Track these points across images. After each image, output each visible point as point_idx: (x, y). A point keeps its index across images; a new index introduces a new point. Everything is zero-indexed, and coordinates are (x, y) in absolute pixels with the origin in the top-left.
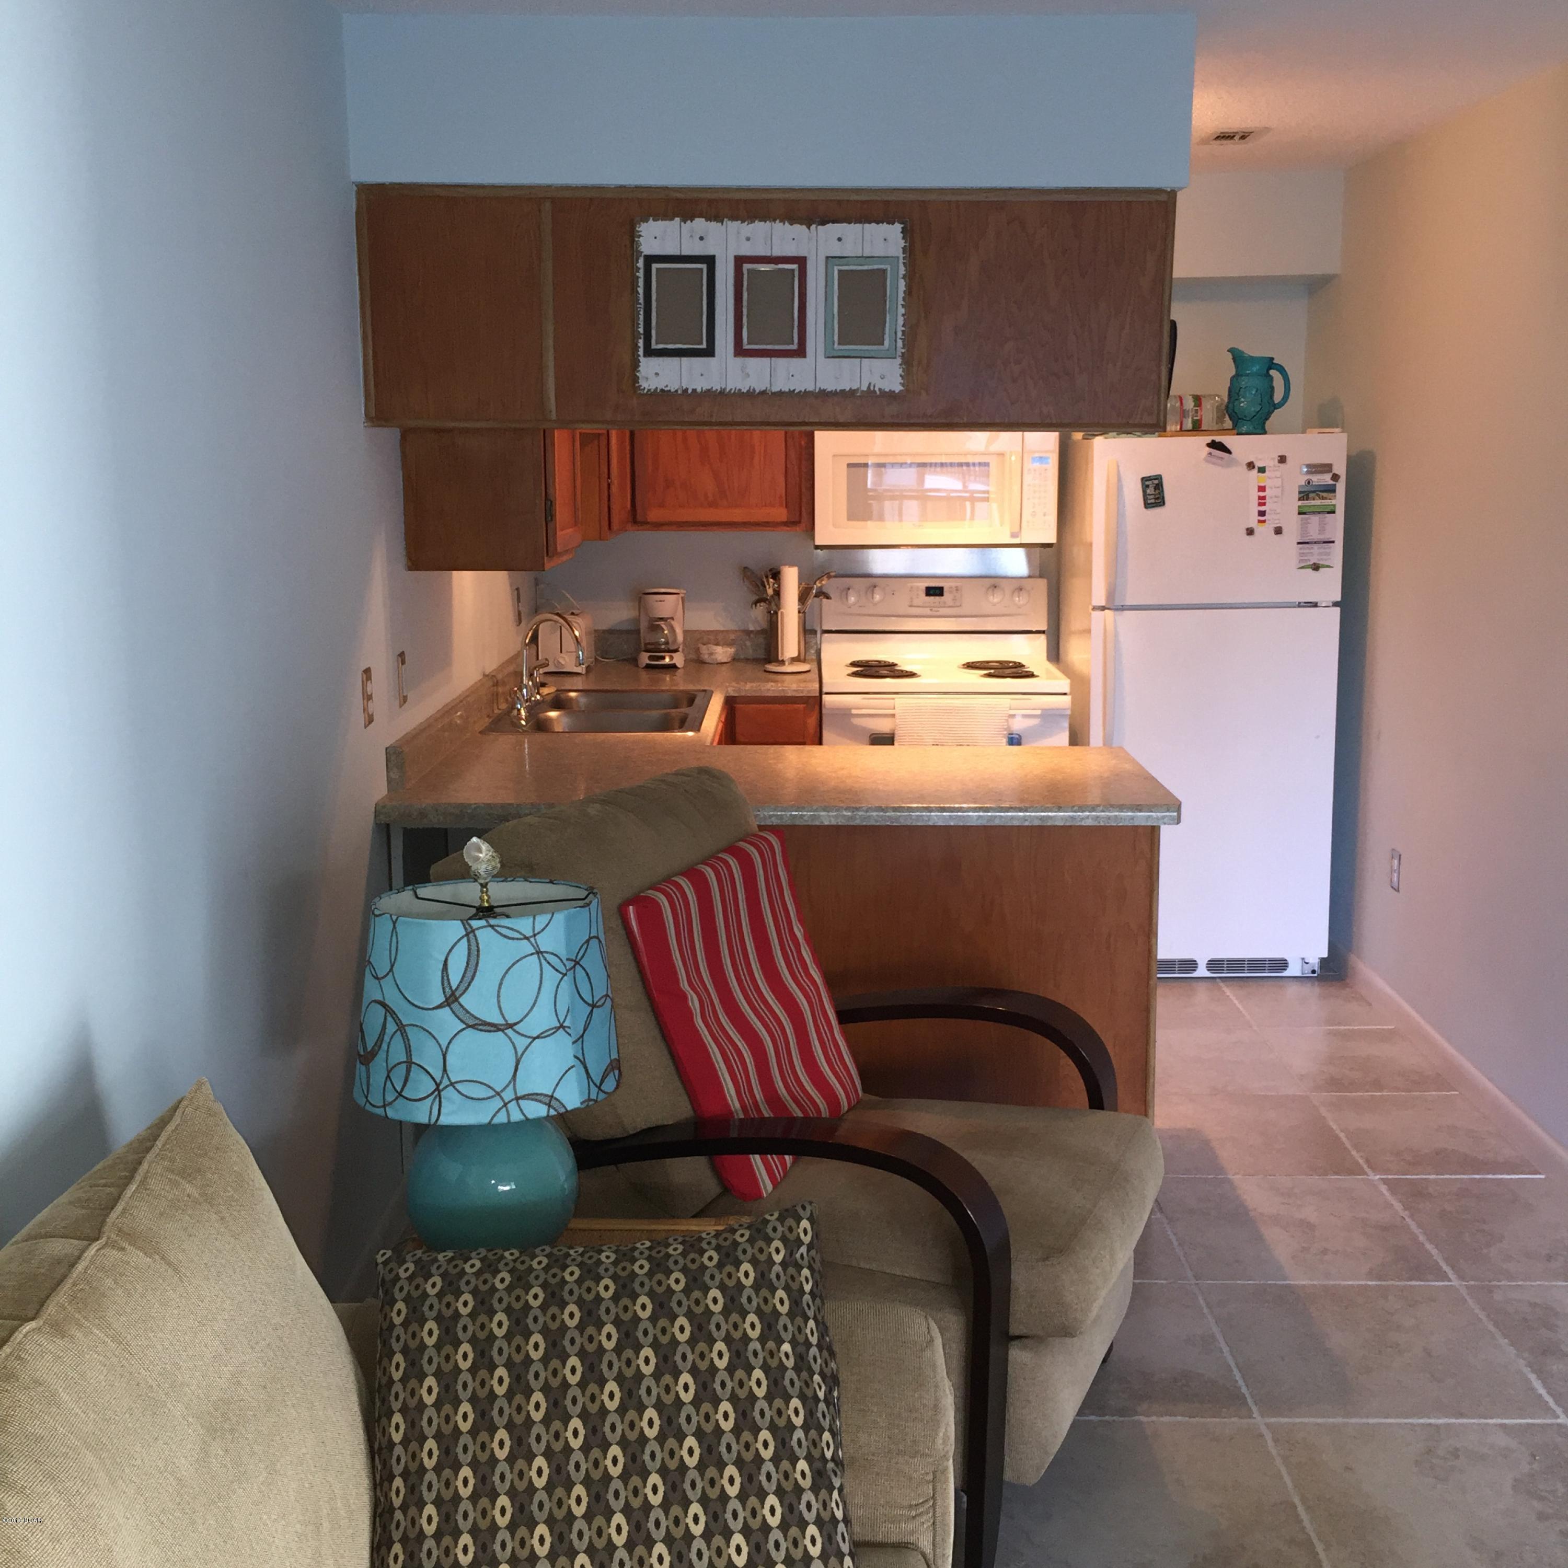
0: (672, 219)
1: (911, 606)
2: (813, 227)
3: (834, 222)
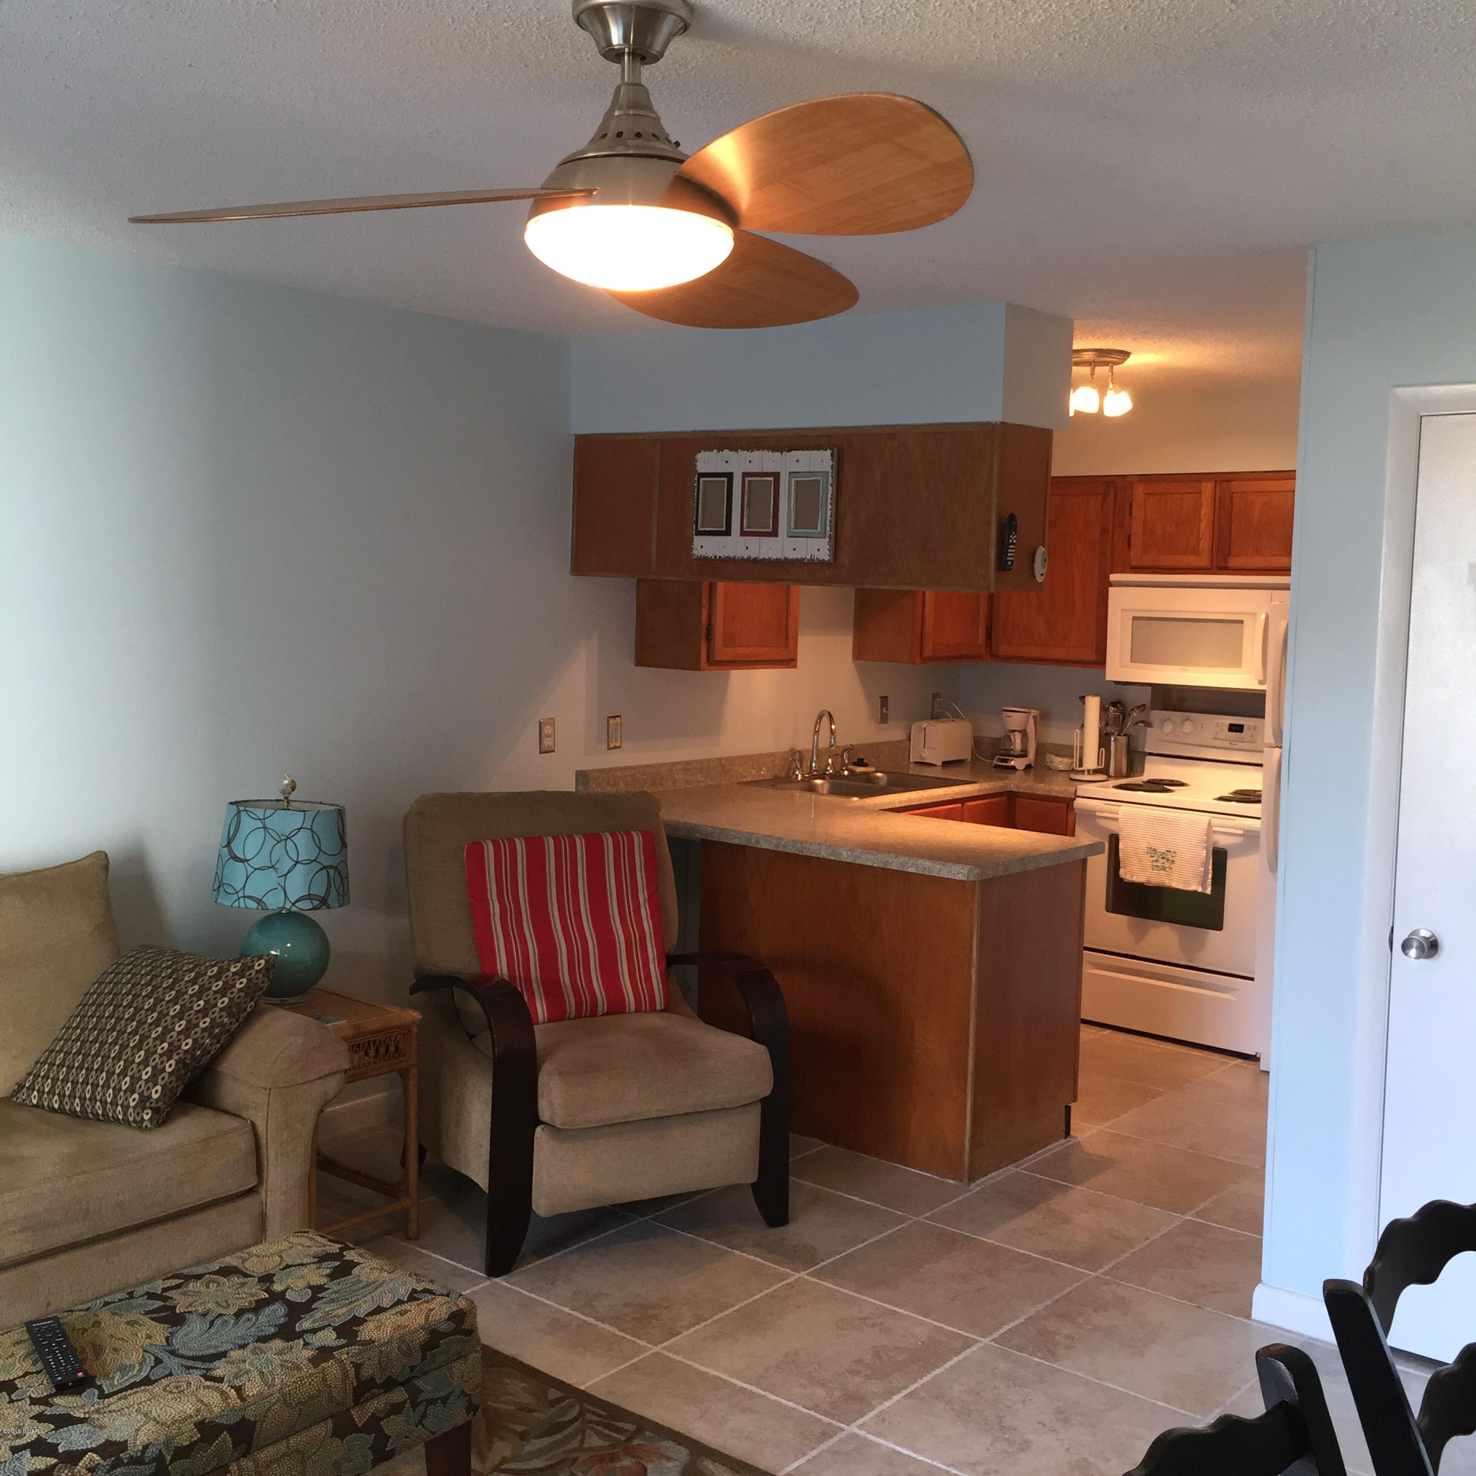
0: (712, 451)
1: (1215, 739)
2: (784, 453)
3: (795, 450)
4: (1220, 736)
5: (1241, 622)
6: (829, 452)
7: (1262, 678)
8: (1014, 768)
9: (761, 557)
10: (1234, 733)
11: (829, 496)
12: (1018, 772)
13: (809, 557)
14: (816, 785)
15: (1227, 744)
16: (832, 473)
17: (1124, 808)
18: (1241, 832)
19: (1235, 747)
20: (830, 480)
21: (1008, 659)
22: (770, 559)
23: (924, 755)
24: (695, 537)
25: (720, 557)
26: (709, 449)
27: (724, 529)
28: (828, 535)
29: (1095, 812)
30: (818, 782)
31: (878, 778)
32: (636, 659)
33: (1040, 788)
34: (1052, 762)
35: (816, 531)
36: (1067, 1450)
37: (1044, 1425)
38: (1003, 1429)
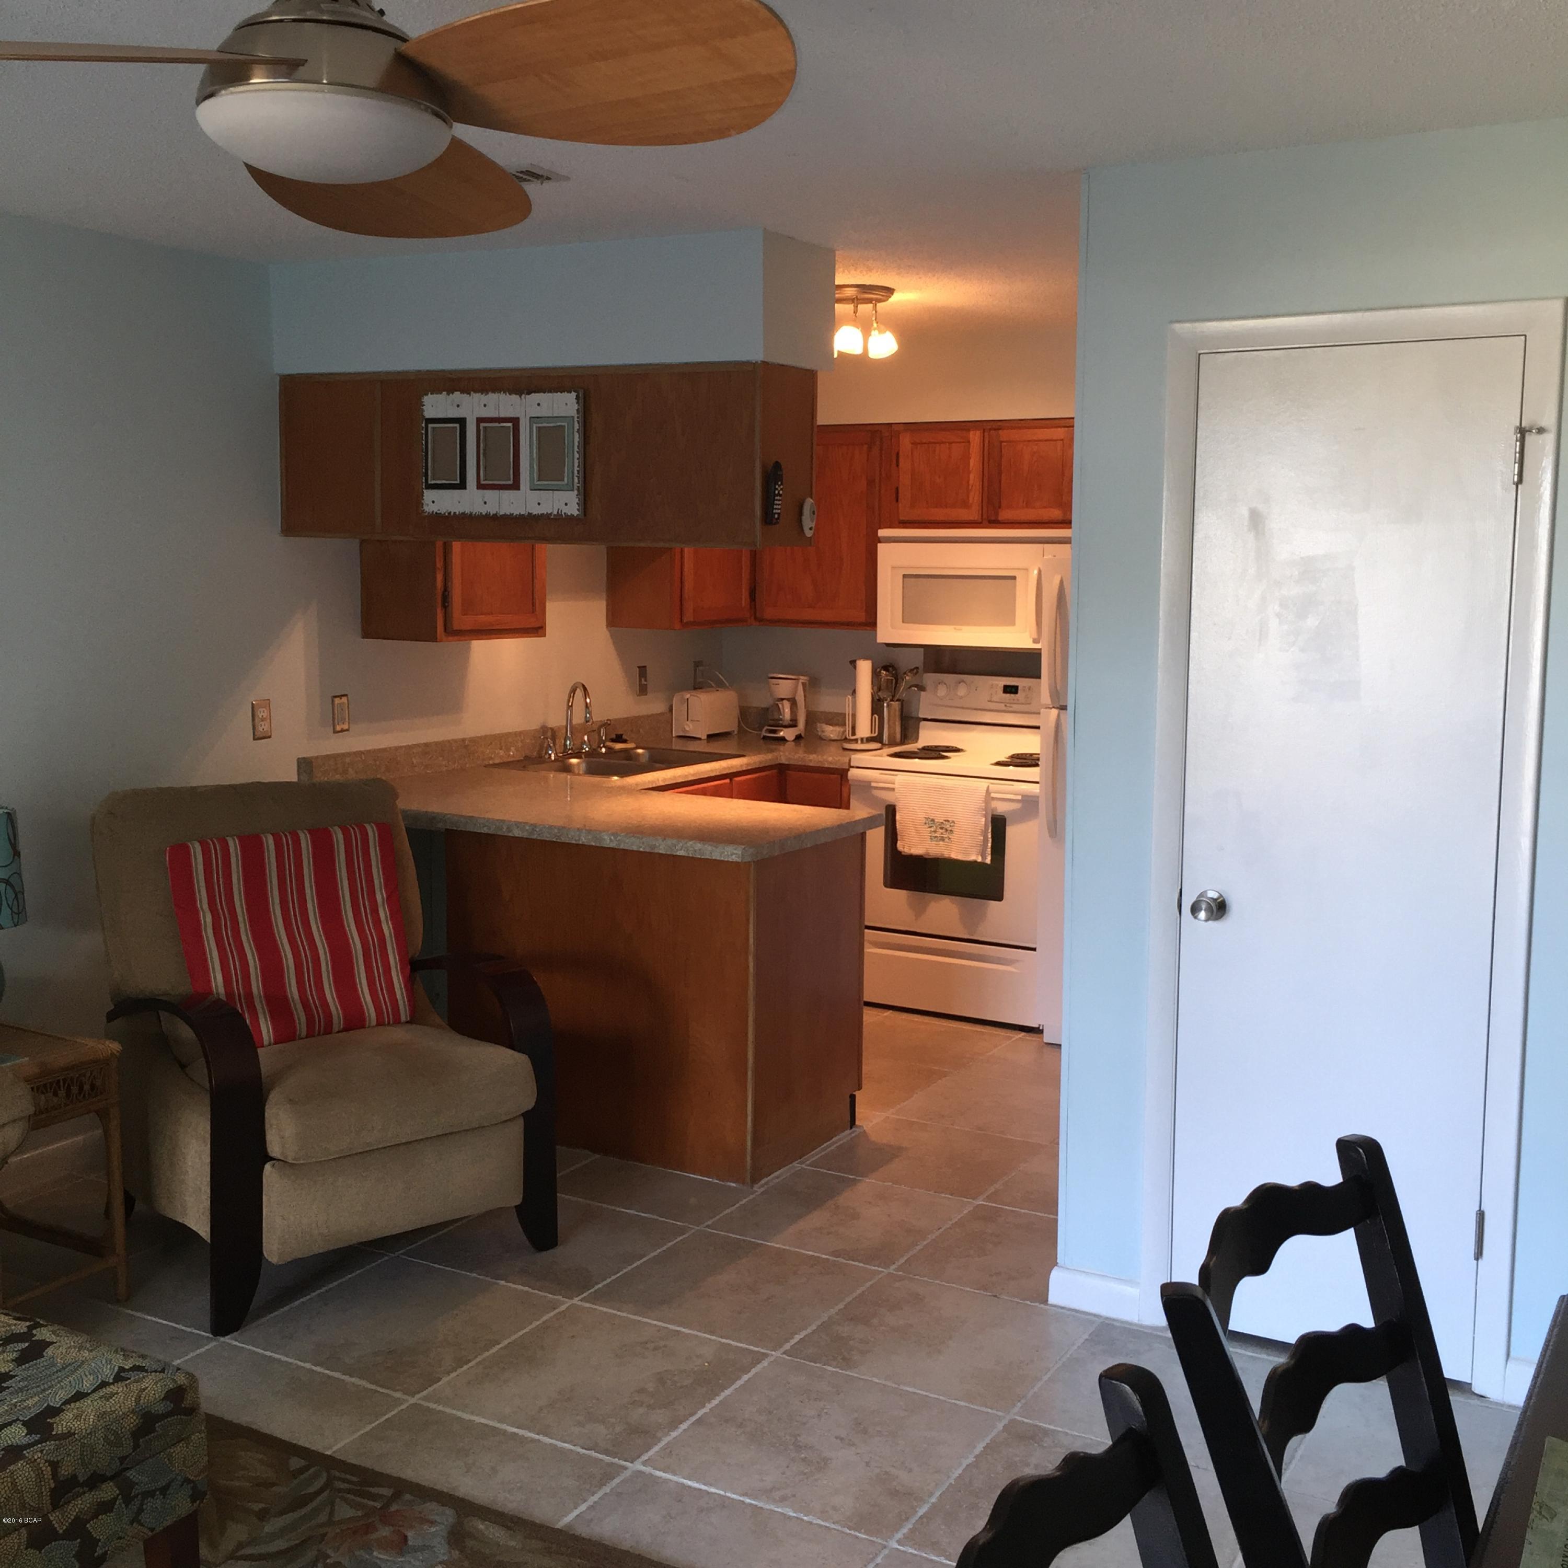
0: (441, 393)
1: (990, 701)
2: (523, 396)
3: (535, 392)
4: (994, 699)
5: (1014, 578)
6: (574, 394)
7: (1036, 637)
8: (783, 739)
9: (502, 513)
10: (1008, 695)
11: (576, 444)
12: (788, 743)
13: (555, 513)
14: (571, 764)
15: (1002, 707)
16: (578, 418)
17: (900, 778)
18: (1019, 797)
19: (1010, 709)
20: (577, 426)
21: (774, 622)
22: (512, 515)
23: (687, 729)
24: (425, 491)
25: (455, 513)
26: (438, 391)
27: (458, 482)
28: (576, 487)
29: (870, 782)
30: (574, 761)
31: (638, 754)
32: (363, 630)
33: (813, 759)
34: (823, 732)
35: (563, 483)
36: (867, 1464)
37: (842, 1439)
38: (798, 1448)
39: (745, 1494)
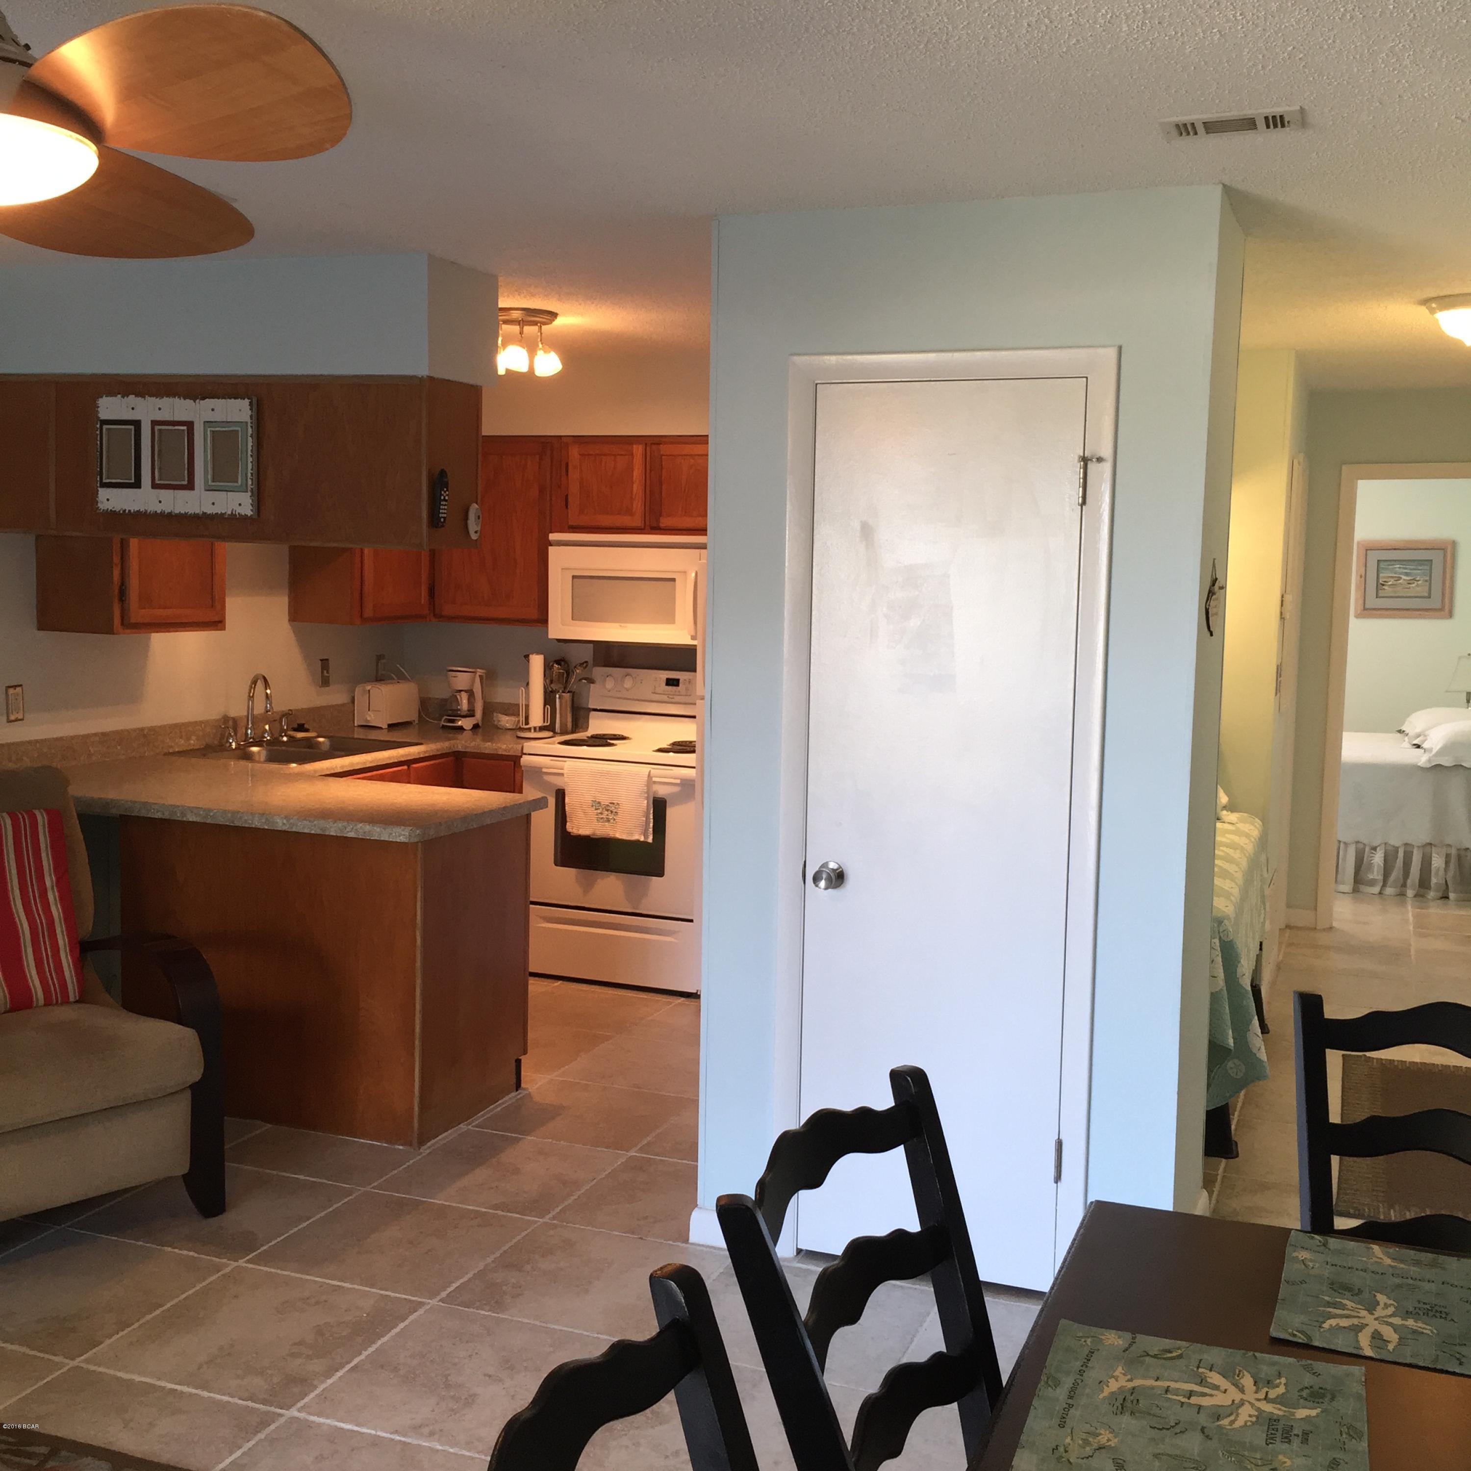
0: (116, 396)
1: (654, 693)
2: (198, 400)
3: (210, 398)
4: (658, 690)
5: (674, 580)
6: (247, 401)
7: (693, 634)
8: (461, 728)
9: (177, 512)
10: (670, 687)
11: (250, 448)
12: (465, 732)
13: (230, 513)
14: (253, 753)
15: (665, 698)
16: (251, 423)
17: (569, 764)
18: (678, 781)
19: (673, 700)
20: (250, 431)
21: (451, 619)
22: (186, 514)
23: (369, 719)
24: (99, 489)
25: (130, 511)
26: (111, 394)
27: (133, 481)
28: (249, 489)
29: (542, 768)
30: (255, 749)
31: (320, 742)
32: (39, 621)
33: (488, 747)
34: (499, 721)
35: (236, 484)
36: (513, 1397)
37: (490, 1376)
38: (448, 1386)
39: (396, 1432)
